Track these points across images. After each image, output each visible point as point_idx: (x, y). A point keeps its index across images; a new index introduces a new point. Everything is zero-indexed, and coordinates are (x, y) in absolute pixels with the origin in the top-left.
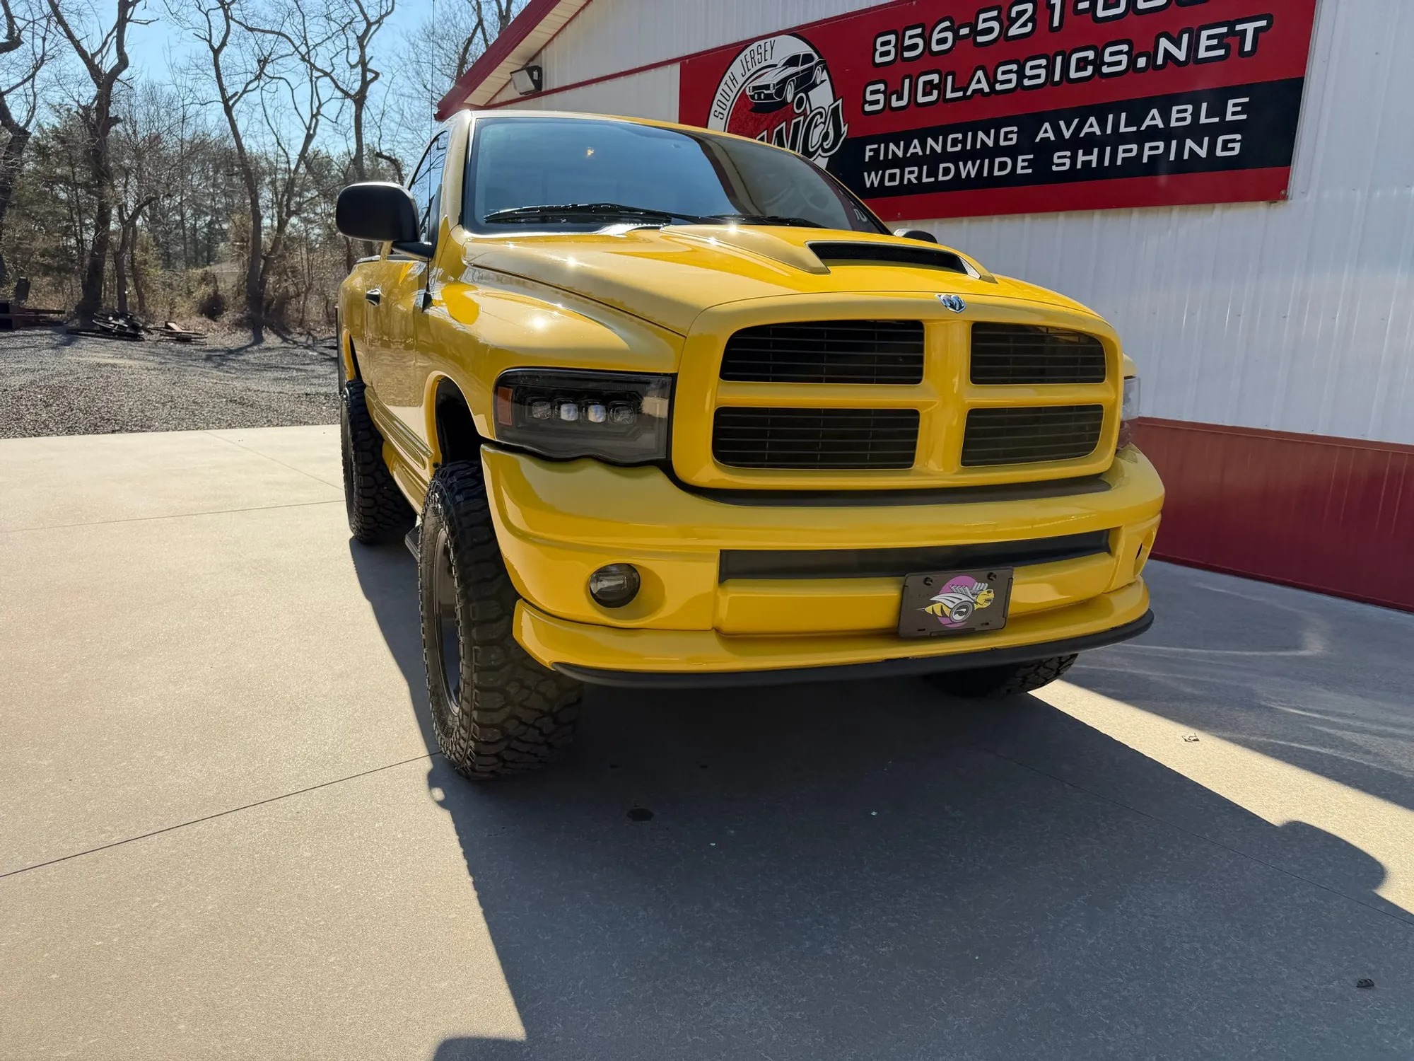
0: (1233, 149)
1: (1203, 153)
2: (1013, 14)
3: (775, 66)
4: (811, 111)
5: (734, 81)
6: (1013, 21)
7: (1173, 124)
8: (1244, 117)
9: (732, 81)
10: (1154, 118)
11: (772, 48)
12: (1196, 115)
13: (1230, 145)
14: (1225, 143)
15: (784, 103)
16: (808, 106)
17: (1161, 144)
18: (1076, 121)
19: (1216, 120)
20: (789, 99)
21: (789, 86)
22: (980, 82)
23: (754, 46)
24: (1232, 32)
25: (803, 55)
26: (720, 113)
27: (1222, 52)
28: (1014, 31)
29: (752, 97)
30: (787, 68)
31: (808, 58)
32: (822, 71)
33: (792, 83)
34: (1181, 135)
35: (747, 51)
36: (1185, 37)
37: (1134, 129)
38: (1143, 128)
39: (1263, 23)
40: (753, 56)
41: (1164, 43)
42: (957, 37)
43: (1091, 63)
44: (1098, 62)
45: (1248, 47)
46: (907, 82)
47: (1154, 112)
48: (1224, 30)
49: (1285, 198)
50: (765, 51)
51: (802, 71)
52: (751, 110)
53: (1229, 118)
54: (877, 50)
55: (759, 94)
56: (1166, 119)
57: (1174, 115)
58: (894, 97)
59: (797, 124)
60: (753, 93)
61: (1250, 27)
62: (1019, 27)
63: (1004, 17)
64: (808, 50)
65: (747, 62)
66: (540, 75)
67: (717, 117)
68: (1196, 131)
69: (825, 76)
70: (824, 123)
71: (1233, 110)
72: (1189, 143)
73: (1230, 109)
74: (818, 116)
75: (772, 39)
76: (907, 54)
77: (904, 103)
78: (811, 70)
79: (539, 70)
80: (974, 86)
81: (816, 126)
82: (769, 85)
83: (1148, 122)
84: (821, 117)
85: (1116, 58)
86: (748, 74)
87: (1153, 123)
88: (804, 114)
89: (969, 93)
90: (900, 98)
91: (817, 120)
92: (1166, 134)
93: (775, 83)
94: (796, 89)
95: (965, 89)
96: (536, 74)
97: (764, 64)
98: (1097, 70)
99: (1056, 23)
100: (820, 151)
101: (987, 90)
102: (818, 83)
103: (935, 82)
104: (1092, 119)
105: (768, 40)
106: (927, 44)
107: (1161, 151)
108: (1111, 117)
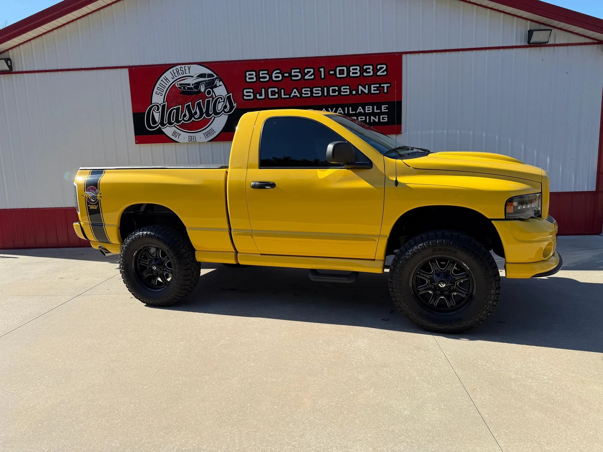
0: (385, 120)
1: (377, 120)
2: (306, 72)
3: (192, 76)
4: (216, 97)
5: (167, 80)
6: (306, 74)
7: (367, 111)
8: (387, 111)
9: (166, 80)
10: (360, 110)
11: (189, 69)
12: (373, 109)
13: (384, 118)
14: (383, 118)
15: (200, 92)
16: (213, 94)
17: (364, 117)
18: (334, 109)
19: (379, 111)
20: (202, 90)
21: (202, 86)
22: (295, 93)
23: (178, 67)
24: (380, 86)
25: (208, 74)
26: (159, 93)
27: (378, 92)
28: (306, 77)
29: (180, 88)
30: (199, 78)
31: (210, 75)
32: (220, 81)
33: (203, 84)
34: (370, 115)
35: (174, 68)
36: (367, 86)
37: (355, 112)
38: (357, 112)
39: (389, 85)
40: (178, 71)
41: (360, 87)
42: (283, 76)
43: (337, 91)
44: (340, 91)
45: (385, 91)
46: (263, 90)
47: (360, 107)
48: (378, 85)
49: (401, 133)
50: (185, 70)
51: (208, 80)
52: (180, 93)
53: (383, 111)
54: (247, 77)
55: (184, 88)
56: (364, 110)
57: (367, 109)
58: (258, 95)
59: (208, 102)
60: (180, 86)
61: (385, 86)
62: (309, 76)
63: (302, 71)
64: (211, 72)
65: (174, 73)
66: (11, 63)
67: (158, 94)
68: (374, 114)
69: (221, 83)
70: (224, 102)
71: (384, 108)
72: (372, 117)
73: (383, 108)
74: (220, 99)
75: (189, 66)
76: (261, 80)
77: (263, 97)
78: (213, 81)
79: (10, 60)
80: (293, 94)
81: (219, 102)
82: (190, 84)
83: (358, 111)
84: (222, 99)
85: (345, 90)
86: (176, 78)
87: (360, 111)
88: (212, 97)
89: (292, 96)
90: (261, 95)
91: (219, 100)
92: (365, 114)
93: (193, 83)
94: (205, 87)
95: (290, 95)
96: (9, 62)
97: (185, 75)
98: (340, 93)
99: (323, 77)
100: (223, 112)
101: (299, 96)
102: (218, 86)
103: (276, 91)
104: (340, 109)
105: (187, 66)
106: (271, 77)
107: (364, 119)
108: (346, 108)
